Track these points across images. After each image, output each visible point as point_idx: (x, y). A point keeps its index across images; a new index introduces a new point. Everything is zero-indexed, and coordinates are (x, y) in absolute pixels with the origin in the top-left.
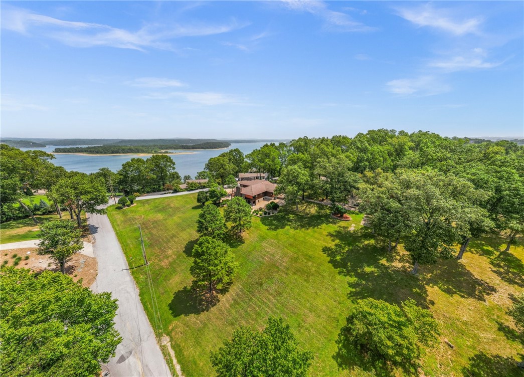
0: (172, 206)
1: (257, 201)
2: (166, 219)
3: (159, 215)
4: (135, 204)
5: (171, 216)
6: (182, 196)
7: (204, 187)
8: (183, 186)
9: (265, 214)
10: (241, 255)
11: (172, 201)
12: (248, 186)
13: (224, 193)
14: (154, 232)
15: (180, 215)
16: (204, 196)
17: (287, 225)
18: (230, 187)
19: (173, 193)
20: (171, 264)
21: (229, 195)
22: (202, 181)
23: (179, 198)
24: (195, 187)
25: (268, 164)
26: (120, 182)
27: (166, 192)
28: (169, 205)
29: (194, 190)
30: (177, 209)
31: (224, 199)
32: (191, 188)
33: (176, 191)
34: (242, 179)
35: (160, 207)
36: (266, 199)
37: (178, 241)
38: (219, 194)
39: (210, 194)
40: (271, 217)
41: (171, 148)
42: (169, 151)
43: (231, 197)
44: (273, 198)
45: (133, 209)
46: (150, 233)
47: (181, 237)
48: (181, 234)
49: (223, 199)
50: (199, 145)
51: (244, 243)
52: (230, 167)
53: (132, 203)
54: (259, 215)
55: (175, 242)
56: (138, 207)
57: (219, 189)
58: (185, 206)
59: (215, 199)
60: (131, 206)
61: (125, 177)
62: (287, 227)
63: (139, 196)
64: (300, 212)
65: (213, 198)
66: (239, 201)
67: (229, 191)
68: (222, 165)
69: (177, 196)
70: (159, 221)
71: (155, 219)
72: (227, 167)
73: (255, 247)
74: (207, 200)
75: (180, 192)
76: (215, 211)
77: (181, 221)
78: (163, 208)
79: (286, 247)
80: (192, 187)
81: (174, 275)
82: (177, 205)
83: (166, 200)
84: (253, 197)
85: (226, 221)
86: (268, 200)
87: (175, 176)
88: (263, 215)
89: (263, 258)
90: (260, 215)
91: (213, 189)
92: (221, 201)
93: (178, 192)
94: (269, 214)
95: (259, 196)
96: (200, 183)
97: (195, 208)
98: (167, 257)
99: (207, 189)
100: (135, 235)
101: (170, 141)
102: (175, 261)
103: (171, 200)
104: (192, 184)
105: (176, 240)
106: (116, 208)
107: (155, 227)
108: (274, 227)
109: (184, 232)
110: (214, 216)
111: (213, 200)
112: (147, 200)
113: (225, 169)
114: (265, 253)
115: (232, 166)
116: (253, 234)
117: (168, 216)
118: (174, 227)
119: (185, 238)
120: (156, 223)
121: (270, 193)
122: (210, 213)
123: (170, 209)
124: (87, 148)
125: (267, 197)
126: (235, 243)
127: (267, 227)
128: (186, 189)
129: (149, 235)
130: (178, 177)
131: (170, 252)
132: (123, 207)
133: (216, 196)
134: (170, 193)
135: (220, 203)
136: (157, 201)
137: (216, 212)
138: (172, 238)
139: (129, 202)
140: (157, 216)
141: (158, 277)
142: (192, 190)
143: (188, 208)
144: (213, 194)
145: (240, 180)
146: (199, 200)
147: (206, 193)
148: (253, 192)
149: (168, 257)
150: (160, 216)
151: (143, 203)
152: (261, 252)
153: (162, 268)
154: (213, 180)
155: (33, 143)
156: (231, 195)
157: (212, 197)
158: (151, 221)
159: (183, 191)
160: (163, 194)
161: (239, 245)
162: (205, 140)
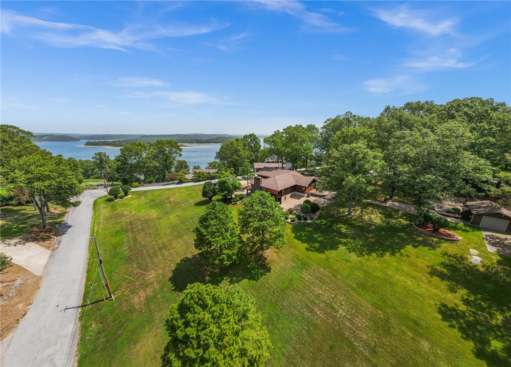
0: (172, 200)
1: (283, 198)
2: (160, 218)
3: (154, 211)
4: (130, 196)
5: (168, 214)
6: (186, 187)
7: (213, 178)
8: (189, 176)
9: (300, 219)
10: (267, 296)
11: (173, 194)
12: (268, 177)
13: (238, 185)
14: (140, 237)
15: (178, 213)
16: (212, 188)
17: (341, 243)
18: (244, 179)
19: (177, 184)
20: (148, 300)
21: (244, 189)
22: (212, 171)
23: (182, 190)
24: (203, 178)
25: (296, 149)
26: (118, 170)
27: (169, 183)
28: (168, 198)
29: (202, 181)
30: (177, 204)
31: (238, 193)
32: (198, 178)
33: (181, 182)
34: (258, 170)
35: (158, 201)
36: (294, 195)
37: (168, 256)
38: (231, 186)
39: (219, 186)
40: (309, 225)
41: (186, 142)
42: (184, 144)
43: (246, 191)
44: (306, 195)
45: (126, 202)
46: (135, 240)
47: (173, 249)
48: (174, 245)
49: (236, 193)
50: (212, 139)
51: (269, 270)
52: (245, 153)
53: (126, 194)
54: (289, 220)
55: (163, 256)
56: (132, 200)
57: (231, 180)
58: (187, 201)
59: (226, 192)
60: (125, 198)
61: (123, 163)
62: (342, 248)
63: (138, 187)
64: (355, 220)
65: (223, 191)
66: (263, 198)
67: (244, 183)
68: (237, 151)
69: (181, 188)
70: (151, 220)
71: (147, 217)
72: (242, 152)
73: (291, 280)
74: (215, 194)
75: (185, 182)
76: (224, 213)
77: (178, 222)
78: (161, 202)
79: (353, 289)
80: (200, 177)
81: (147, 329)
82: (179, 199)
83: (167, 192)
84: (279, 193)
85: (242, 232)
86: (299, 197)
87: (183, 165)
88: (297, 220)
89: (311, 311)
90: (292, 221)
91: (224, 179)
92: (233, 196)
93: (183, 183)
94: (305, 219)
95: (287, 191)
96: (209, 173)
97: (198, 204)
98: (145, 286)
99: (217, 180)
100: (113, 242)
101: (186, 135)
102: (155, 297)
103: (173, 192)
104: (199, 173)
105: (166, 253)
106: (107, 200)
107: (143, 230)
108: (317, 245)
109: (180, 240)
110: (223, 224)
111: (223, 194)
112: (146, 192)
113: (239, 156)
114: (312, 298)
115: (248, 153)
116: (283, 253)
117: (164, 213)
118: (168, 231)
119: (179, 251)
120: (147, 223)
121: (301, 187)
122: (216, 218)
123: (168, 205)
124: (112, 142)
125: (295, 193)
126: (254, 268)
127: (305, 245)
128: (192, 180)
129: (132, 243)
130: (186, 167)
131: (152, 275)
132: (114, 199)
133: (227, 189)
134: (173, 184)
135: (232, 198)
136: (156, 193)
137: (227, 217)
138: (160, 249)
139: (122, 193)
140: (150, 213)
141: (120, 332)
142: (199, 181)
143: (190, 203)
144: (223, 185)
145: (256, 170)
146: (205, 194)
147: (215, 185)
148: (278, 185)
149: (147, 286)
150: (154, 213)
151: (139, 194)
152: (304, 294)
153: (132, 310)
154: (224, 169)
155: (70, 137)
156: (246, 188)
157: (221, 190)
158: (141, 219)
159: (188, 182)
160: (165, 185)
161: (262, 275)
162: (218, 135)
